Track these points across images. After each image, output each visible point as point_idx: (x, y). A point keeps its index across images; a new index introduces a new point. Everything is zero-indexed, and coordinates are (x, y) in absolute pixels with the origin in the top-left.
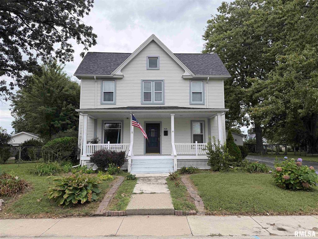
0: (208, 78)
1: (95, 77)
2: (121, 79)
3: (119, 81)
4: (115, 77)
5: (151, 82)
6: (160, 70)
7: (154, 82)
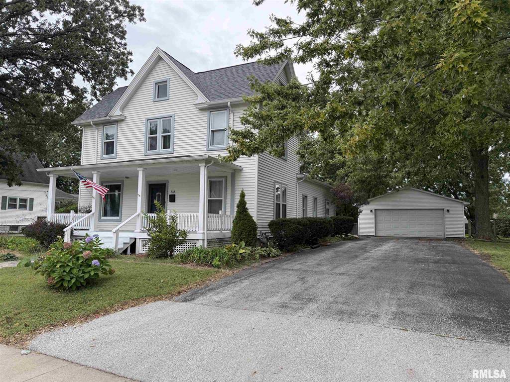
0: (229, 103)
1: (91, 123)
2: (122, 120)
3: (121, 124)
4: (113, 119)
5: (158, 120)
6: (170, 100)
7: (162, 119)
